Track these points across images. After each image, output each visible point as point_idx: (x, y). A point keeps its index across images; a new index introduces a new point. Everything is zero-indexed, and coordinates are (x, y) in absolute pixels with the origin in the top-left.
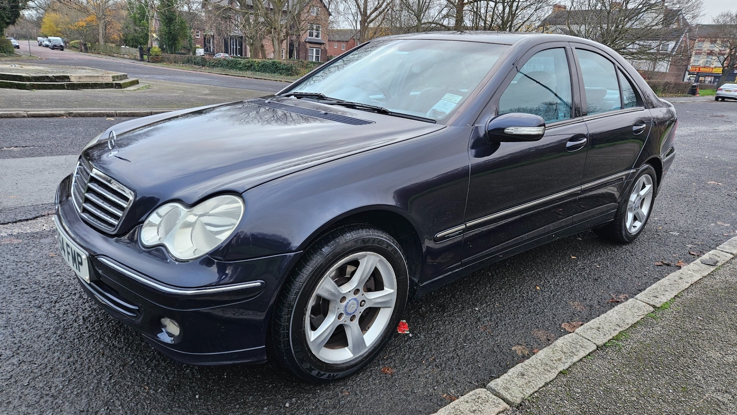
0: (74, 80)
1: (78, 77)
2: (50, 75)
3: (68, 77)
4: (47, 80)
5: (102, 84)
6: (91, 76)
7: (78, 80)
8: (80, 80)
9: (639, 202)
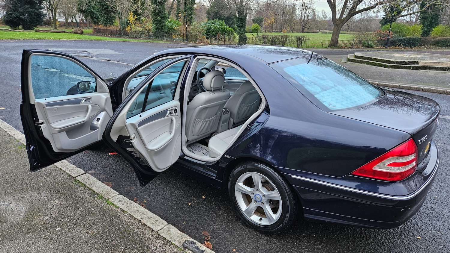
0: (421, 64)
1: (424, 63)
2: (406, 61)
3: (417, 63)
4: (404, 64)
5: (438, 68)
6: (434, 62)
7: (424, 64)
8: (425, 65)
9: (261, 198)
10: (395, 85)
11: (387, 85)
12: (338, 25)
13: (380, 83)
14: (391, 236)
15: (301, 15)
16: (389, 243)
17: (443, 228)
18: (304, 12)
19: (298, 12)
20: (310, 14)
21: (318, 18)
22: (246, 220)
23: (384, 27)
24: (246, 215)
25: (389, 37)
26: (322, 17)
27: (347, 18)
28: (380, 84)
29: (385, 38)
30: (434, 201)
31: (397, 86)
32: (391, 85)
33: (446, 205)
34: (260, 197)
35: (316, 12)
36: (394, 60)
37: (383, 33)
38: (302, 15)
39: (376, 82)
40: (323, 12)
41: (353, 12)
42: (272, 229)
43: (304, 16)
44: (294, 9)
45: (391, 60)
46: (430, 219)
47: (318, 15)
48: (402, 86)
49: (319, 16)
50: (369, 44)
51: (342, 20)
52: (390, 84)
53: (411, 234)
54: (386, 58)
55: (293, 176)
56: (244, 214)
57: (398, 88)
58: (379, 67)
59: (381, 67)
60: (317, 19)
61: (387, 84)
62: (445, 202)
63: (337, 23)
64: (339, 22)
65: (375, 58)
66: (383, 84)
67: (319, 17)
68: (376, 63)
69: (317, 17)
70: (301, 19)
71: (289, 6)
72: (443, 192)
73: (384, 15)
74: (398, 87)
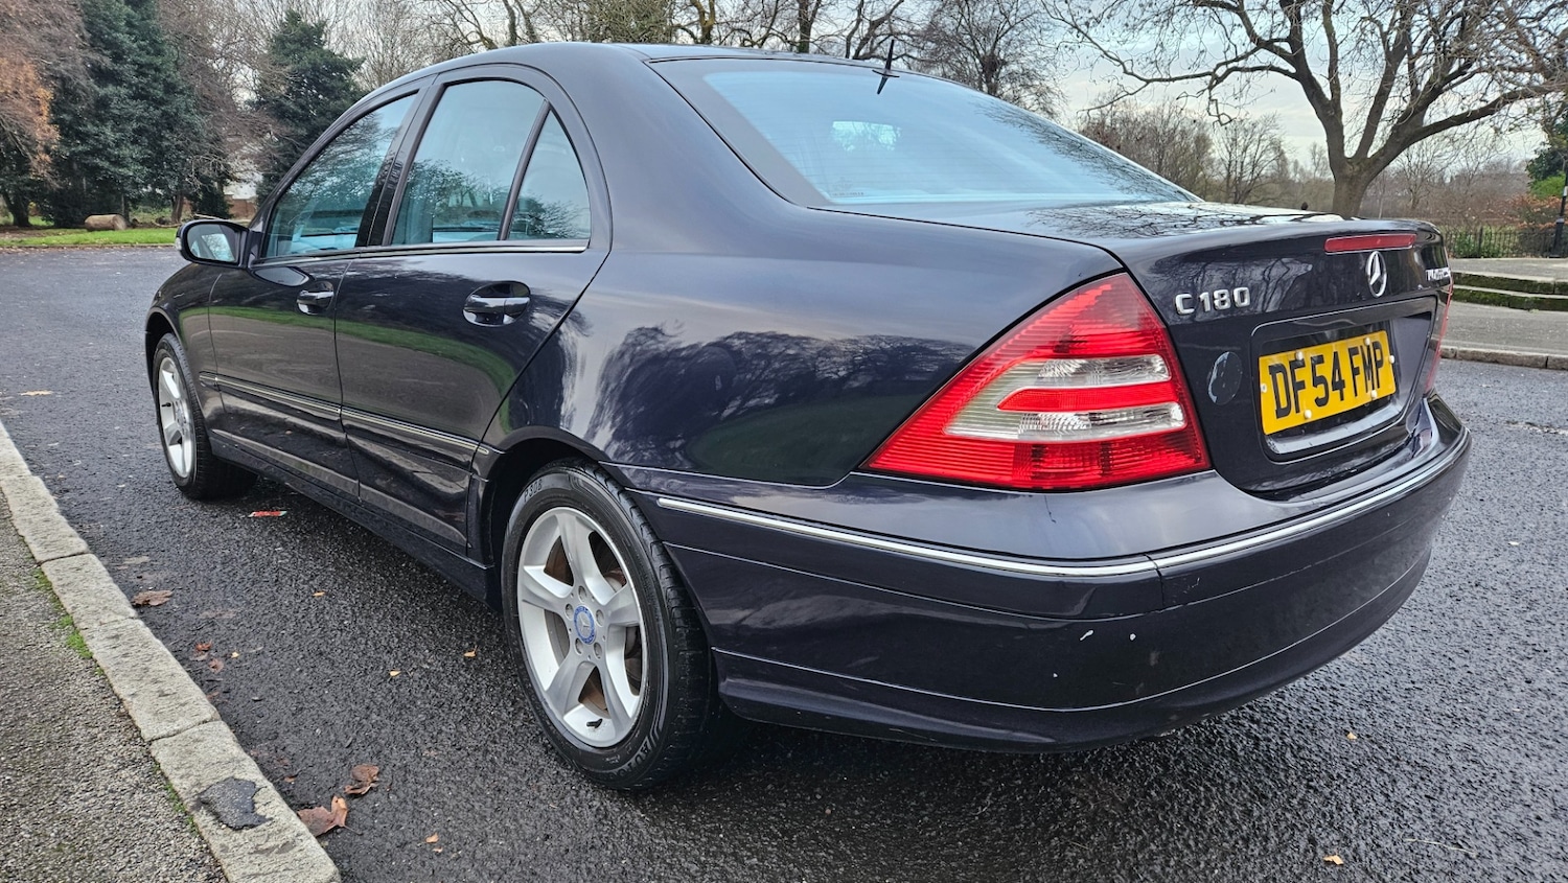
9: (593, 625)
10: (1530, 357)
11: (1496, 354)
12: (1351, 180)
13: (1465, 349)
14: (1192, 843)
15: (1230, 162)
16: (1167, 869)
17: (1485, 833)
18: (1239, 152)
19: (1218, 151)
20: (1263, 158)
21: (1296, 173)
22: (552, 728)
23: (1544, 183)
24: (551, 707)
25: (1562, 220)
26: (1314, 167)
27: (1389, 151)
28: (1464, 352)
29: (1548, 224)
30: (1497, 724)
31: (1537, 359)
32: (1513, 356)
33: (1550, 743)
34: (588, 619)
35: (1285, 150)
36: (1550, 280)
37: (1541, 207)
38: (1234, 163)
39: (1450, 347)
40: (1314, 154)
41: (1410, 129)
42: (622, 762)
43: (1239, 165)
44: (1202, 142)
45: (1539, 279)
46: (1434, 790)
47: (1296, 163)
48: (1559, 359)
49: (1301, 163)
50: (1480, 248)
51: (1368, 161)
52: (1508, 352)
53: (1303, 845)
54: (1522, 274)
55: (663, 501)
56: (546, 703)
57: (1540, 368)
58: (1487, 307)
59: (1498, 304)
60: (1292, 175)
61: (1497, 351)
62: (1547, 733)
63: (1349, 170)
64: (1357, 168)
65: (1474, 273)
66: (1478, 353)
67: (1302, 170)
68: (1474, 292)
69: (1291, 167)
70: (1229, 176)
71: (1184, 133)
72: (1561, 694)
73: (1544, 144)
74: (1543, 364)
